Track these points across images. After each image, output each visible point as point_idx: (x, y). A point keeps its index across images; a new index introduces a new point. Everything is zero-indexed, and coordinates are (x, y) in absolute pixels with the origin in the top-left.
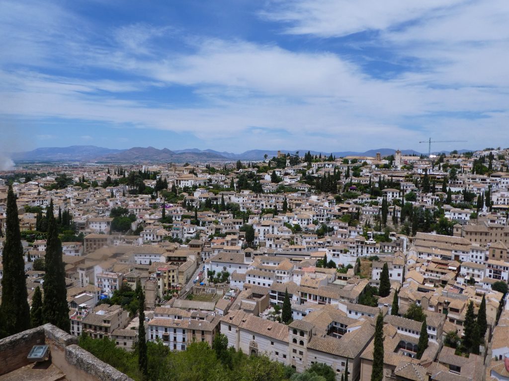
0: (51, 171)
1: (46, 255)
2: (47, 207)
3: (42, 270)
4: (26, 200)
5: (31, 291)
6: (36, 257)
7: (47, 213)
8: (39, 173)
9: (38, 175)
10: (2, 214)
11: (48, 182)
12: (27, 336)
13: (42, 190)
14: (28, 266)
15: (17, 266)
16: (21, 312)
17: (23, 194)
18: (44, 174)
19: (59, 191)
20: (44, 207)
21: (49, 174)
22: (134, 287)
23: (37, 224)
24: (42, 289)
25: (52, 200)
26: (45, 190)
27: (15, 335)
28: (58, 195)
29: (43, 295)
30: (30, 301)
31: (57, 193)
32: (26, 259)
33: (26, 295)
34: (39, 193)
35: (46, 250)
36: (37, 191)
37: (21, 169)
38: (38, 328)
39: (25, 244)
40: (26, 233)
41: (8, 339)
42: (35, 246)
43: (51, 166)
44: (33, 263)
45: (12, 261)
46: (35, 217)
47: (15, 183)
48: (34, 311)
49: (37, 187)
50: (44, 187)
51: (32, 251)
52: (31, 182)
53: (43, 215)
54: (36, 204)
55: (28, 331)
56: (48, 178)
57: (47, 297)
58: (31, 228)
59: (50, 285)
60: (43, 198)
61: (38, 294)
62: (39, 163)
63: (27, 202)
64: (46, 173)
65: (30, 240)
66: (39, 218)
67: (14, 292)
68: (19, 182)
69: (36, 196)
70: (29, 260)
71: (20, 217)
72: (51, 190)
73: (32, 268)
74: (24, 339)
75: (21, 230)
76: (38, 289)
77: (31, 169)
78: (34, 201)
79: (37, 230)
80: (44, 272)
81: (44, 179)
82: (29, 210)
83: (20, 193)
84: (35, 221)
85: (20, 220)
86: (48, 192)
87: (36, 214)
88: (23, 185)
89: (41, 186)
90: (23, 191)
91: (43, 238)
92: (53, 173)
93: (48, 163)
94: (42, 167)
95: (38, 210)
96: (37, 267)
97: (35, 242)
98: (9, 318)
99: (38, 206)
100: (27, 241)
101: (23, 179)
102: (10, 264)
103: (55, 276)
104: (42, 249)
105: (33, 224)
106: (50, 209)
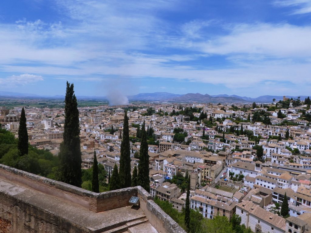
0: (145, 106)
1: (140, 150)
2: (142, 125)
3: (138, 158)
4: (133, 120)
5: (133, 168)
6: (136, 151)
7: (142, 128)
8: (139, 107)
9: (139, 108)
10: (122, 127)
11: (143, 112)
12: (129, 190)
13: (140, 116)
14: (132, 155)
15: (127, 154)
16: (127, 178)
17: (132, 117)
18: (142, 107)
19: (148, 117)
20: (141, 125)
21: (144, 107)
22: (184, 175)
23: (137, 134)
24: (137, 169)
25: (144, 121)
26: (142, 116)
27: (124, 189)
28: (148, 119)
29: (138, 171)
30: (132, 174)
31: (147, 118)
32: (131, 152)
33: (130, 170)
34: (139, 117)
35: (141, 148)
36: (138, 116)
37: (131, 104)
38: (135, 187)
39: (131, 143)
40: (132, 138)
41: (121, 190)
42: (136, 145)
43: (145, 103)
44: (134, 154)
45: (125, 151)
46: (136, 130)
47: (128, 112)
48: (133, 179)
49: (138, 114)
50: (141, 114)
51: (134, 148)
52: (135, 111)
53: (140, 129)
54: (137, 123)
55: (130, 188)
56: (144, 110)
57: (140, 172)
58: (134, 135)
59: (142, 166)
60: (141, 120)
61: (135, 170)
62: (139, 101)
63: (133, 122)
64: (143, 107)
65: (134, 142)
66: (138, 130)
67: (125, 167)
68: (130, 111)
69: (137, 119)
70: (133, 152)
71: (130, 129)
72: (144, 116)
73: (134, 157)
74: (128, 192)
75: (130, 136)
76: (136, 168)
77: (136, 104)
78: (136, 122)
79: (137, 137)
80: (139, 160)
81: (141, 110)
82: (134, 126)
83: (130, 117)
84: (136, 132)
85: (129, 131)
86: (143, 117)
87: (137, 128)
88: (132, 113)
89: (140, 114)
90: (132, 116)
91: (139, 142)
92: (146, 107)
93: (144, 102)
94: (141, 103)
95: (137, 126)
96: (136, 156)
97: (136, 143)
98: (122, 180)
99: (138, 124)
100: (132, 142)
101: (132, 110)
102: (124, 152)
103: (144, 162)
104: (139, 147)
105: (135, 133)
106: (143, 126)
